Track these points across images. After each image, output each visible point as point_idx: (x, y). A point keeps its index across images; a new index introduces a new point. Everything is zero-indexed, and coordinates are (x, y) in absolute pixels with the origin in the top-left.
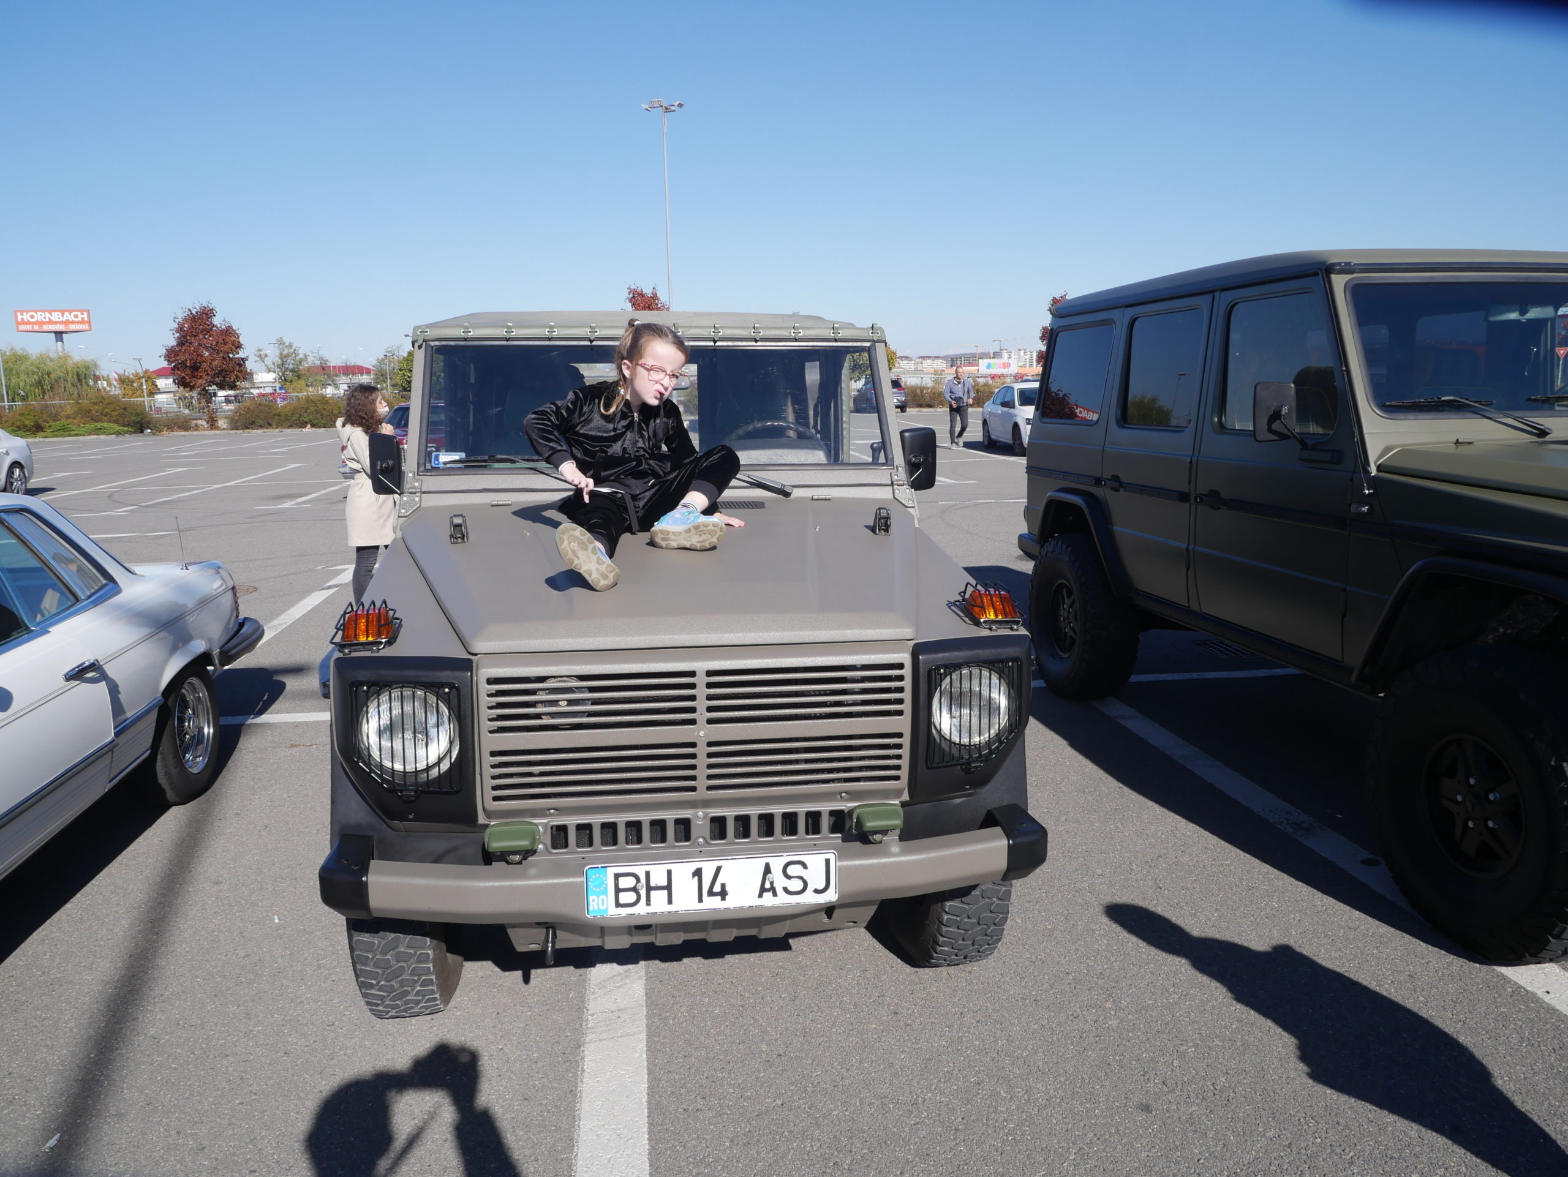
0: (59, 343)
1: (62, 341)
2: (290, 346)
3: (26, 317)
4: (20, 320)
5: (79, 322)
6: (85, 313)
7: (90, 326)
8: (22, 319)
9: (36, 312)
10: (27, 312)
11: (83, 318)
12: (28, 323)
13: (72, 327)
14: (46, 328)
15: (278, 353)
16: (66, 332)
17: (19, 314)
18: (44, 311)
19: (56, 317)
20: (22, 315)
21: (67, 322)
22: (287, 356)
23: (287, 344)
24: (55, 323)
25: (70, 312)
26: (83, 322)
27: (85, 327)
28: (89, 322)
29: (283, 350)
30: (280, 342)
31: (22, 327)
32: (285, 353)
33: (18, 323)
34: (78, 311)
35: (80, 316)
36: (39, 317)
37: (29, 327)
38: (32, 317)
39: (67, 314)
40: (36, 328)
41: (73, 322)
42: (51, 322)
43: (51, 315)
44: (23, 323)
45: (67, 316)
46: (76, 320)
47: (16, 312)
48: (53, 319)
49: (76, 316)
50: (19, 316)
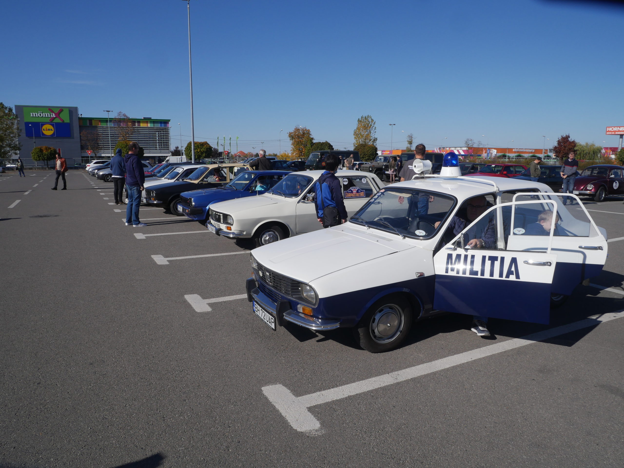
0: (621, 139)
1: (622, 138)
3: (610, 129)
4: (608, 130)
8: (609, 130)
9: (614, 127)
10: (611, 127)
12: (611, 131)
14: (616, 133)
17: (608, 128)
18: (617, 127)
19: (622, 129)
20: (609, 128)
31: (608, 133)
33: (607, 132)
36: (615, 129)
37: (610, 133)
38: (613, 129)
40: (613, 133)
42: (619, 131)
43: (620, 128)
44: (609, 131)
47: (607, 127)
48: (620, 130)
50: (608, 129)
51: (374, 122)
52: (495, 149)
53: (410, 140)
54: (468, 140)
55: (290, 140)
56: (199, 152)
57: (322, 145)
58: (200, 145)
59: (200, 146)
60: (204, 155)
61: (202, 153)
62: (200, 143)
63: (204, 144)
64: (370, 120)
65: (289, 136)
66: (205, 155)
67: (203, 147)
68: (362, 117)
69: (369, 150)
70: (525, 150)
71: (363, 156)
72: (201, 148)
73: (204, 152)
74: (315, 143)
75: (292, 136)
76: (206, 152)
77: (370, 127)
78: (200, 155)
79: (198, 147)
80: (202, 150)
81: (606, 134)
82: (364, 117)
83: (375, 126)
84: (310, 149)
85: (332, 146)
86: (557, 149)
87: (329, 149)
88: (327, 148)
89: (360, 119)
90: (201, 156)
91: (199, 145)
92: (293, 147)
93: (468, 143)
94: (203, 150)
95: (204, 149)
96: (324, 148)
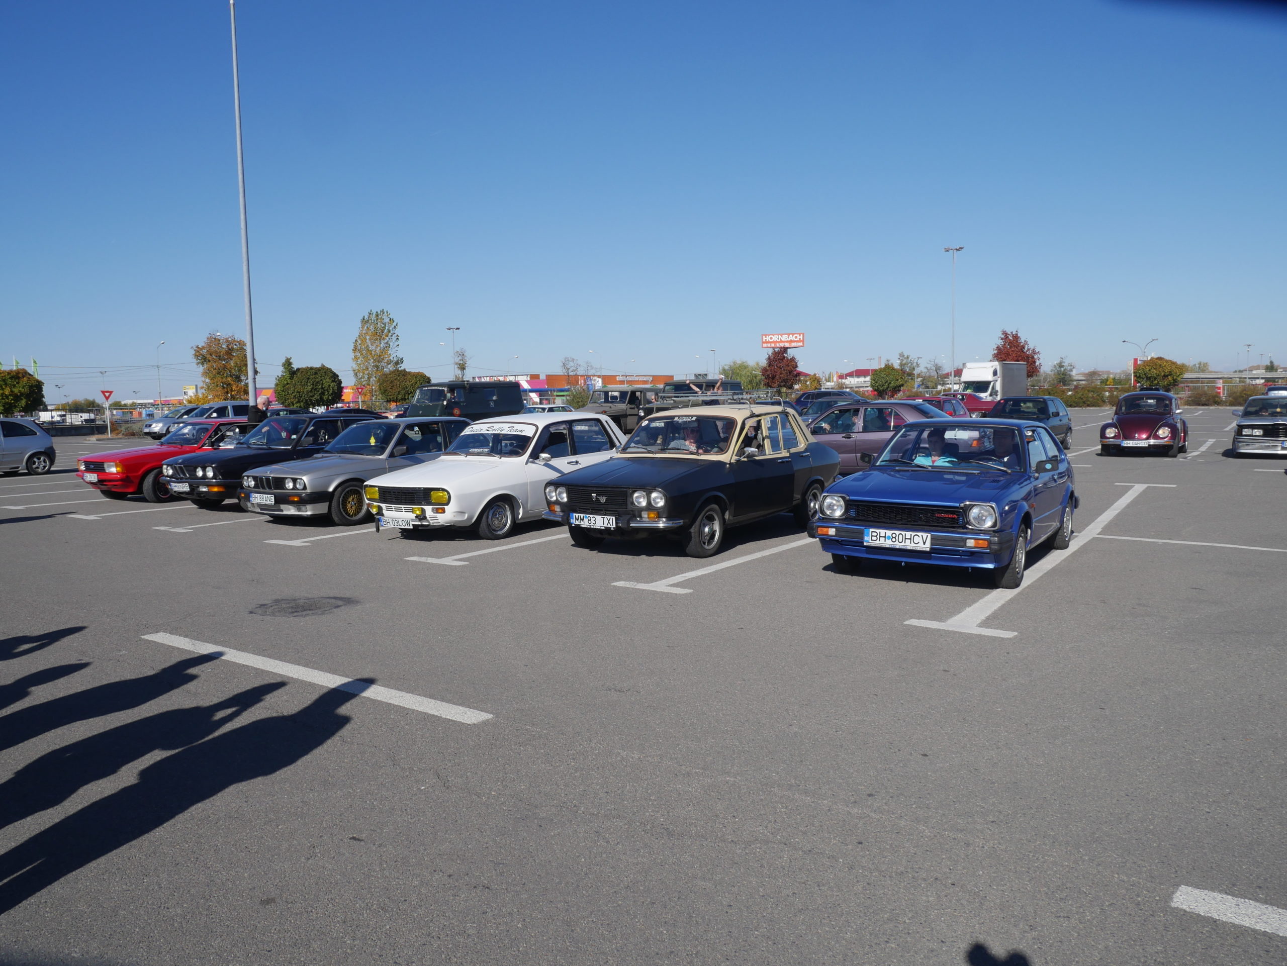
2: (908, 357)
3: (768, 338)
5: (797, 341)
6: (802, 335)
7: (803, 344)
8: (766, 340)
9: (773, 335)
10: (769, 335)
11: (800, 339)
12: (769, 342)
13: (793, 345)
14: (778, 345)
15: (899, 362)
16: (790, 348)
18: (778, 335)
19: (785, 338)
20: (766, 337)
21: (791, 342)
22: (905, 364)
23: (906, 356)
24: (784, 342)
25: (793, 334)
26: (799, 341)
27: (800, 344)
28: (803, 341)
29: (903, 360)
30: (902, 355)
31: (765, 345)
32: (904, 362)
33: (763, 343)
34: (797, 334)
35: (798, 337)
36: (775, 338)
37: (769, 345)
38: (771, 338)
39: (791, 336)
40: (773, 345)
41: (794, 341)
42: (781, 342)
44: (766, 342)
45: (792, 338)
46: (796, 340)
47: (762, 335)
48: (783, 340)
49: (796, 337)
50: (764, 338)
51: (394, 324)
52: (599, 376)
53: (461, 362)
54: (567, 359)
55: (198, 363)
56: (7, 397)
57: (316, 373)
58: (11, 378)
59: (9, 381)
60: (23, 402)
61: (17, 398)
62: (9, 373)
63: (20, 375)
64: (387, 320)
65: (196, 356)
66: (27, 402)
67: (18, 383)
68: (370, 314)
69: (416, 383)
70: (636, 379)
71: (405, 396)
72: (14, 386)
73: (22, 394)
74: (298, 369)
75: (202, 357)
76: (28, 396)
77: (387, 335)
78: (10, 404)
79: (6, 384)
80: (16, 390)
81: (763, 347)
82: (375, 313)
83: (397, 332)
84: (288, 384)
85: (338, 376)
86: (768, 373)
87: (333, 381)
88: (327, 380)
89: (366, 318)
90: (16, 407)
91: (8, 377)
92: (208, 380)
93: (568, 366)
94: (20, 392)
95: (23, 388)
96: (321, 380)
